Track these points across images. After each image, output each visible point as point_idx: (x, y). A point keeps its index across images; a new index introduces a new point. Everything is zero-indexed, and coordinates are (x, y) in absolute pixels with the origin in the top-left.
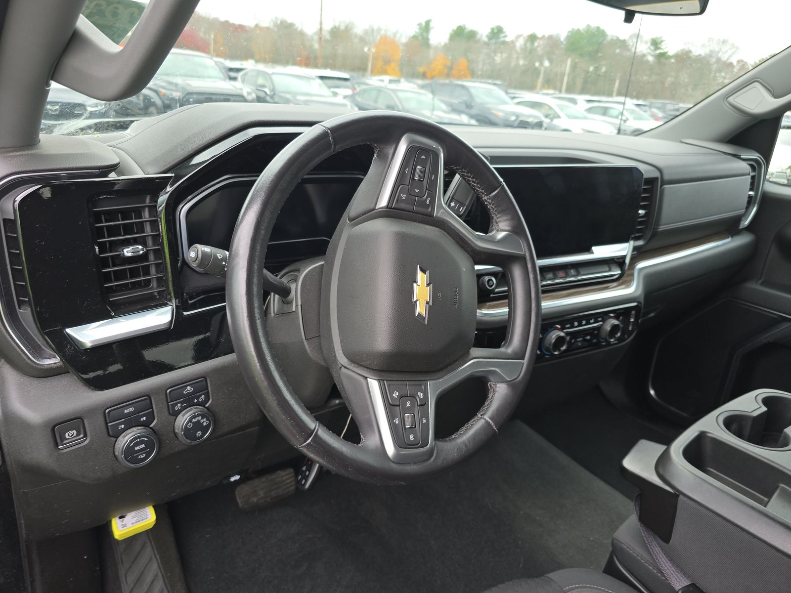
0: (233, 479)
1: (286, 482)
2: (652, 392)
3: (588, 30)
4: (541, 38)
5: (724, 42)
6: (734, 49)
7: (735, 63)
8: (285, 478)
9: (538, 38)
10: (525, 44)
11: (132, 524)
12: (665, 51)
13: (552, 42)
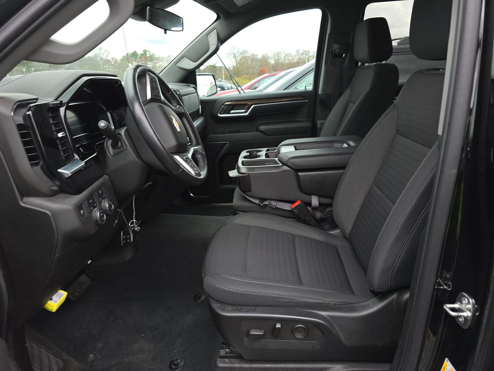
0: (89, 263)
1: (86, 281)
2: (192, 195)
7: (111, 60)
8: (84, 279)
11: (59, 299)
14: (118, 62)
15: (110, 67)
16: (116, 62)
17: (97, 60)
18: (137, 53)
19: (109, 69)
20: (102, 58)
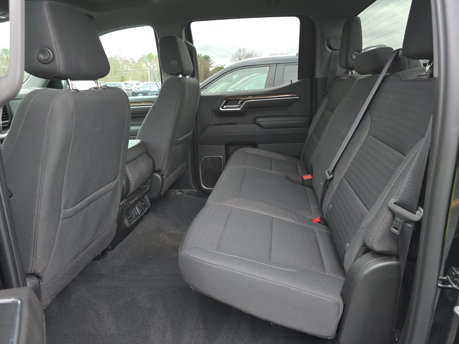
14: (136, 62)
15: (128, 67)
16: (134, 62)
17: (117, 60)
18: (153, 55)
19: (128, 68)
20: (121, 58)
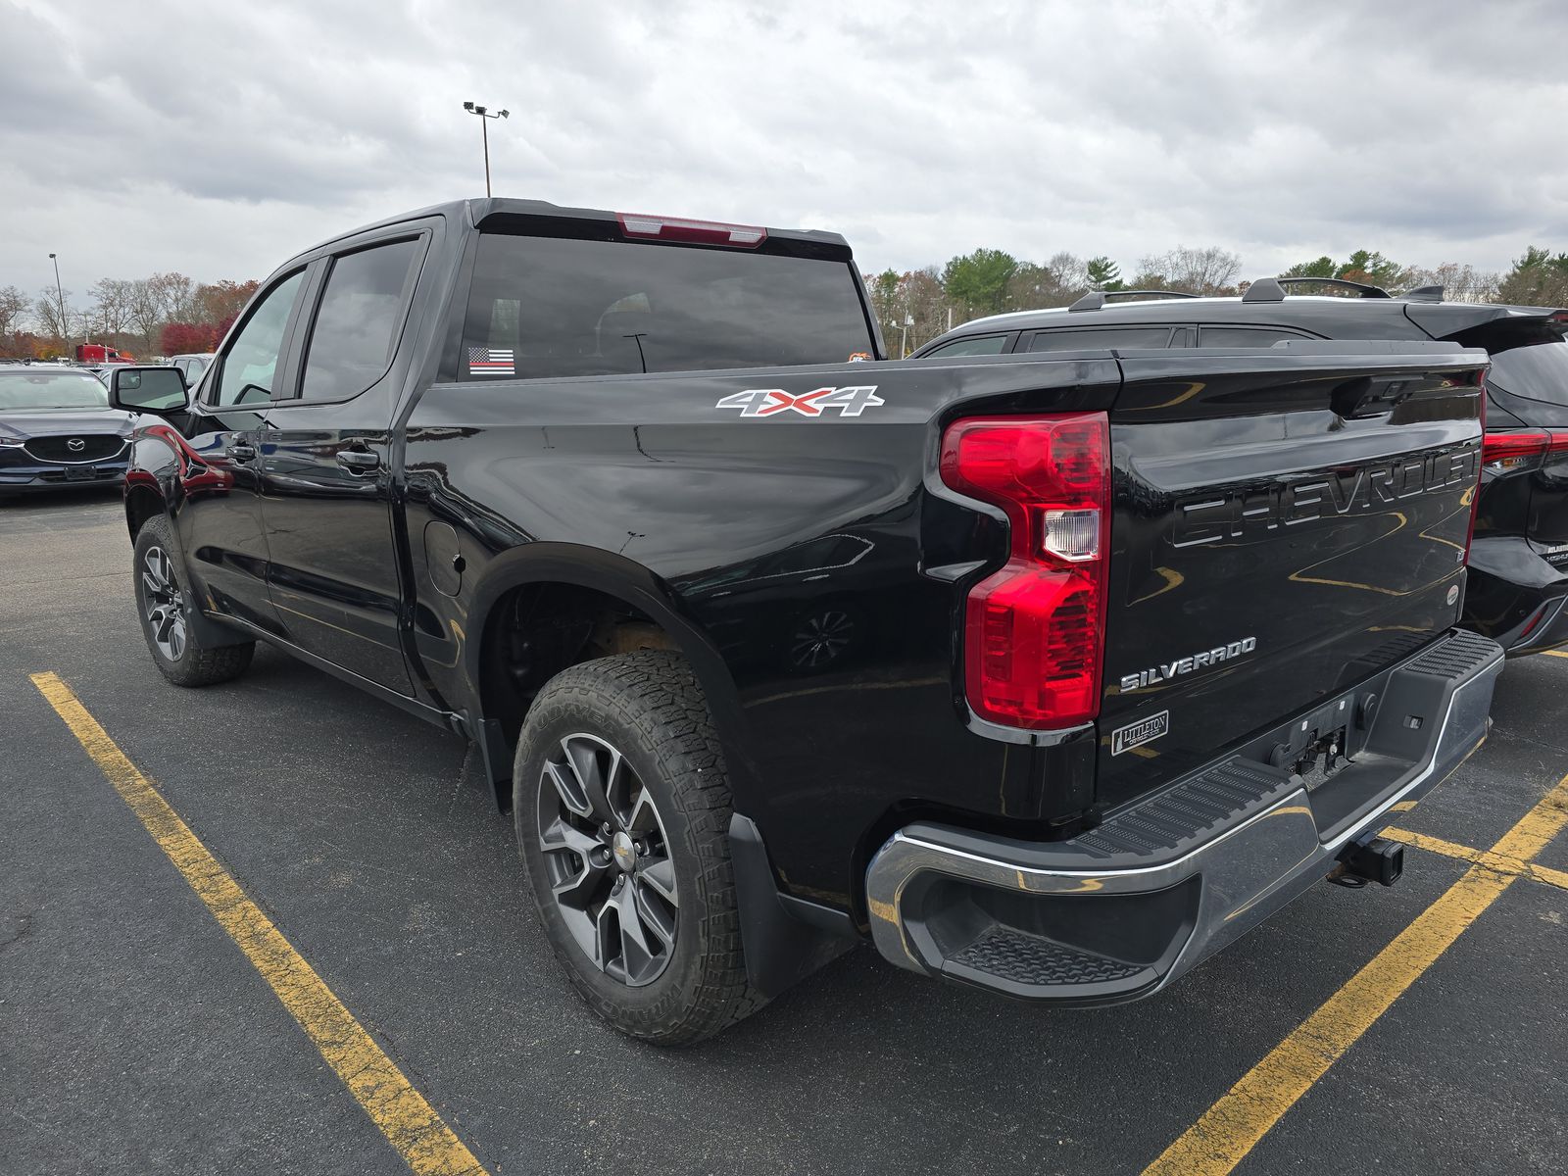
3: (982, 259)
4: (903, 280)
5: (1210, 256)
6: (1228, 267)
9: (898, 279)
10: (878, 291)
12: (1118, 278)
13: (924, 282)
